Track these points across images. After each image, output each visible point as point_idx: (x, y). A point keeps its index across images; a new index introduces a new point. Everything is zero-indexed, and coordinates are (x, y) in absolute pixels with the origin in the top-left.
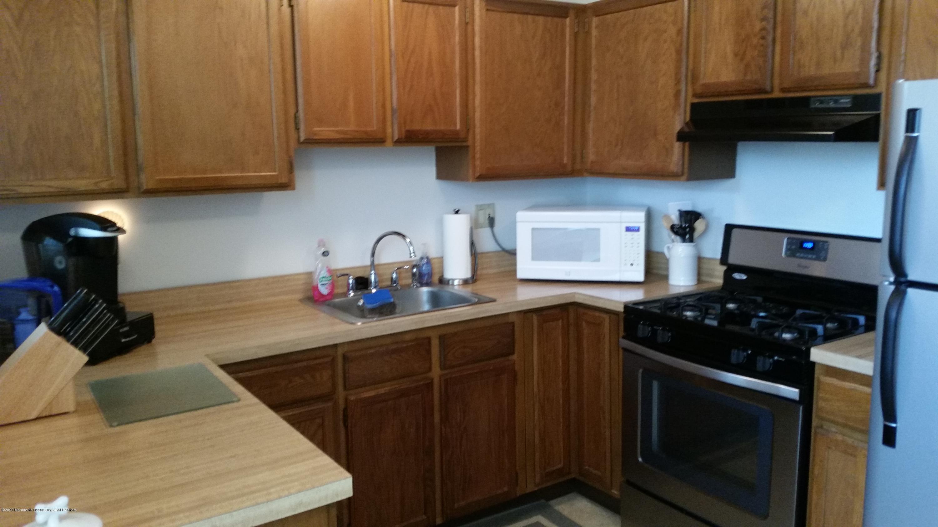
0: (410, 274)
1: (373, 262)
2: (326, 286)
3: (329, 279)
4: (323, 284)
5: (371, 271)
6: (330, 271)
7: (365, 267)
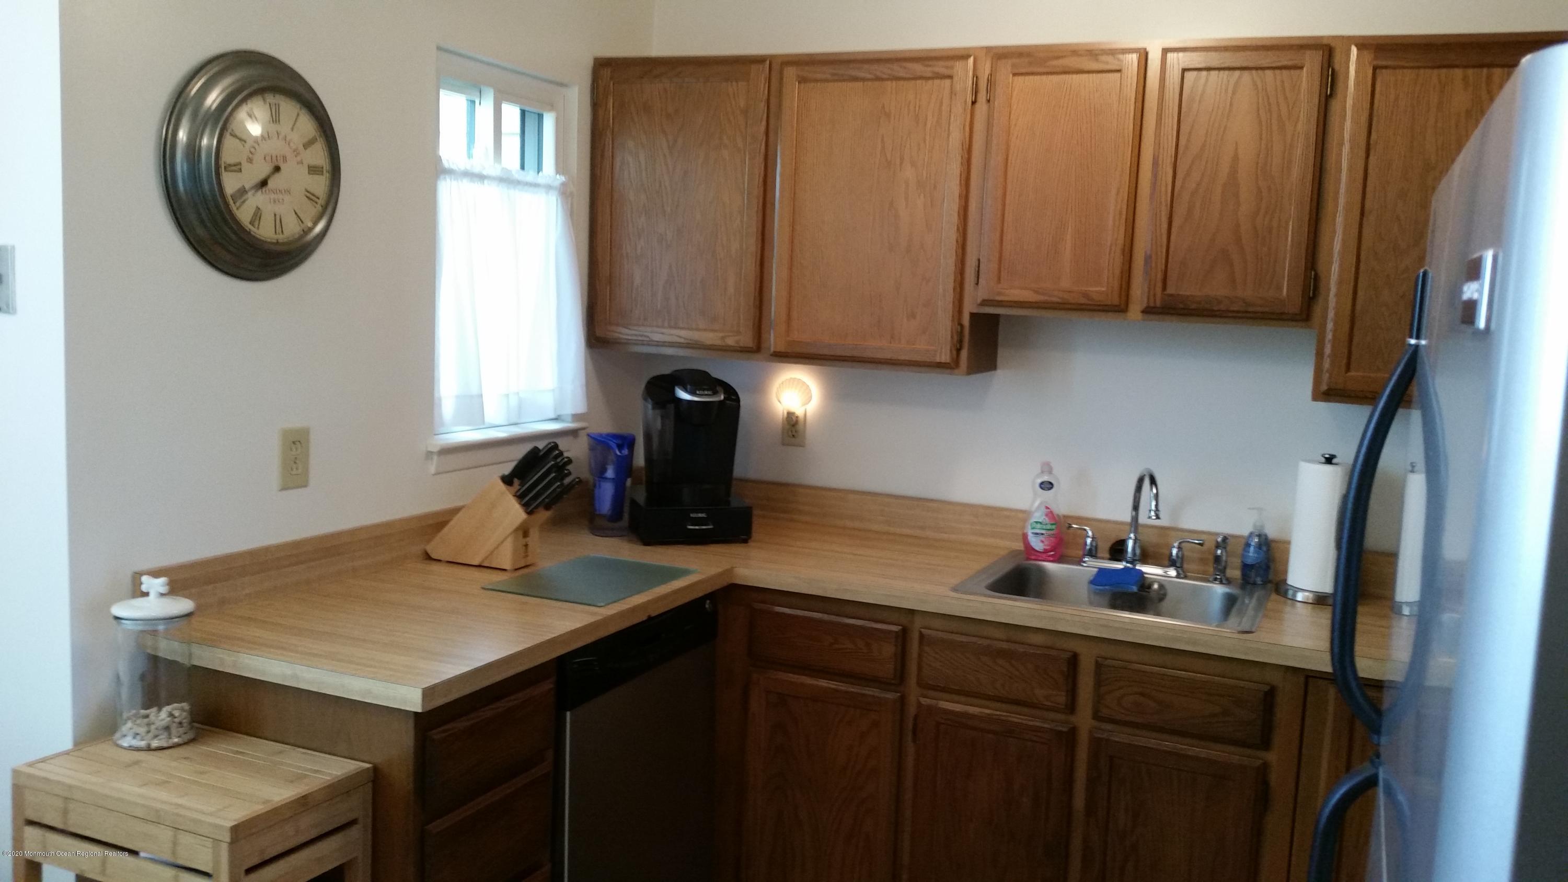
0: (1211, 557)
1: (1135, 519)
2: (1042, 538)
3: (1049, 527)
4: (1037, 534)
5: (1131, 532)
6: (1050, 514)
7: (1122, 523)
